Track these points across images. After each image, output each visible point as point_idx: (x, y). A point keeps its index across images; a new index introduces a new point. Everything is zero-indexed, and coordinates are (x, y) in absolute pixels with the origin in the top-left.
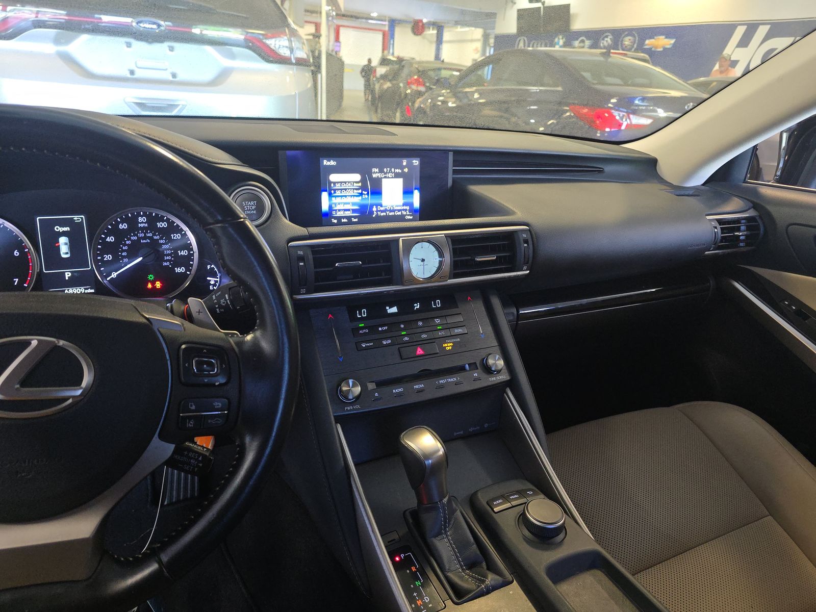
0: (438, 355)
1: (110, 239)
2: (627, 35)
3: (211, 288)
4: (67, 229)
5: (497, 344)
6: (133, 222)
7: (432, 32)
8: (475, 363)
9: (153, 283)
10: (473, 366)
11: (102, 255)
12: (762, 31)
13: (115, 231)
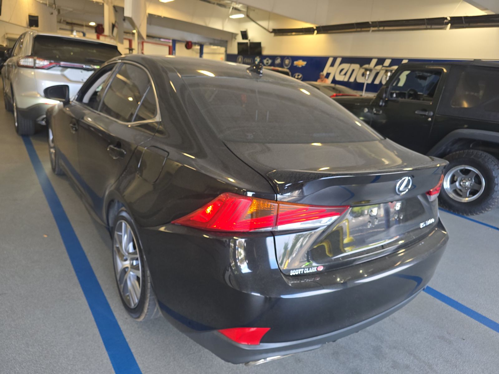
2: (287, 59)
7: (198, 47)
12: (339, 60)
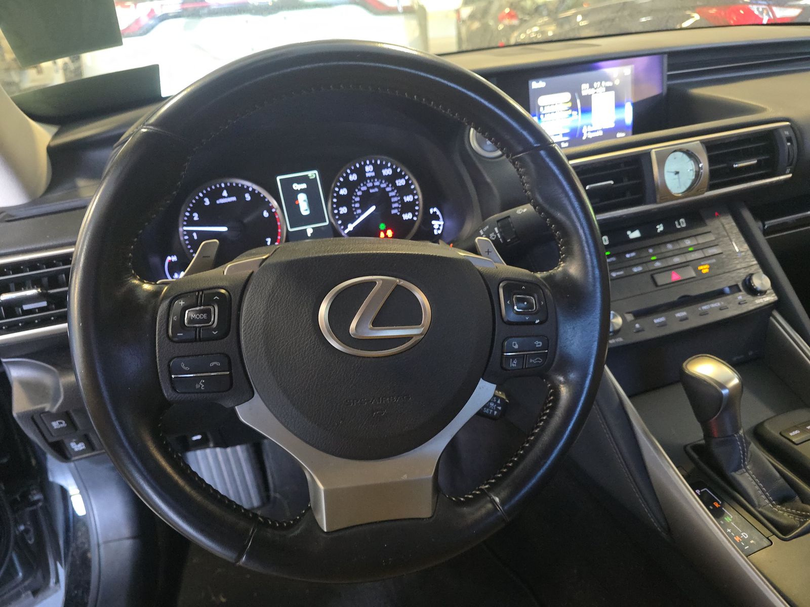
0: (695, 279)
1: (344, 192)
3: (436, 232)
4: (304, 186)
5: (755, 262)
6: (361, 172)
8: (737, 286)
9: (385, 232)
10: (735, 289)
11: (337, 208)
13: (347, 184)
